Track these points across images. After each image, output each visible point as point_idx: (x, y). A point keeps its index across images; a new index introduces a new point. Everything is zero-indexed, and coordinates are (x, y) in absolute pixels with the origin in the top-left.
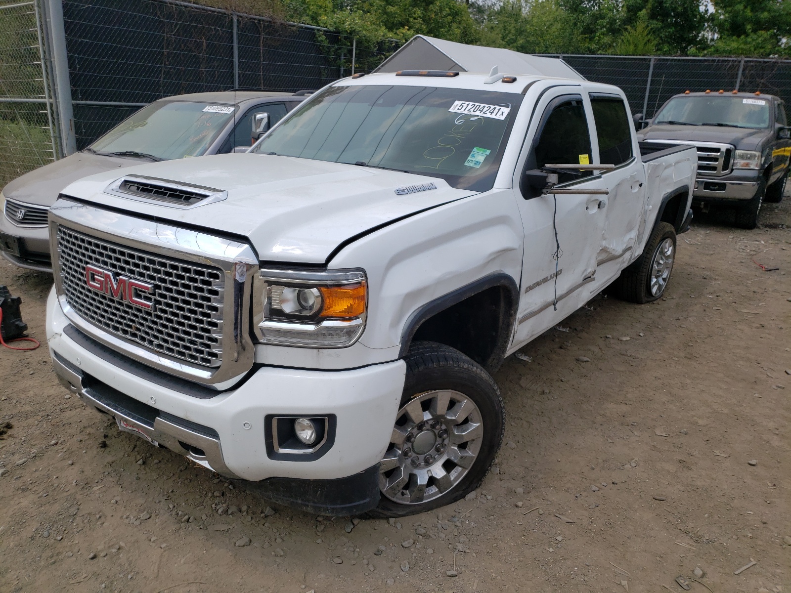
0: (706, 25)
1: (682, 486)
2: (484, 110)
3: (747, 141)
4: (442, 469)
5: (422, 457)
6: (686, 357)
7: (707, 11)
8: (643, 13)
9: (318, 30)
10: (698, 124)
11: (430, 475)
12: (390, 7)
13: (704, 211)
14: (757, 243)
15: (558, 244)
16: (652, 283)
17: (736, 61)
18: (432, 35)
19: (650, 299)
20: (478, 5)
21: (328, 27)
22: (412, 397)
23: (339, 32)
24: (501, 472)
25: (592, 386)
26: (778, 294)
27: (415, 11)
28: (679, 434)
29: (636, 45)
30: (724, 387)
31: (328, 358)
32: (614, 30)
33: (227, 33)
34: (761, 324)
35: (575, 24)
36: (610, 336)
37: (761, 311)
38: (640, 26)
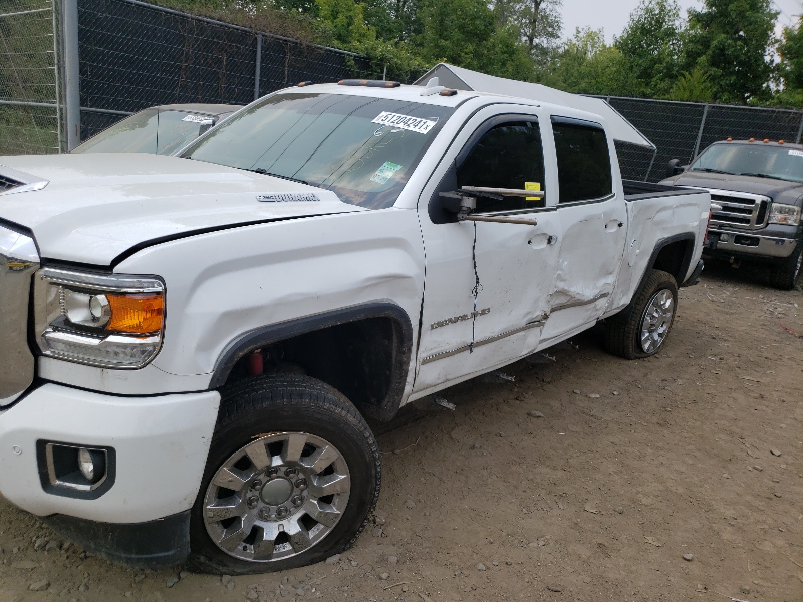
0: (771, 76)
1: (589, 577)
2: (408, 123)
3: (785, 194)
4: (297, 525)
5: (273, 509)
6: (658, 423)
7: (772, 61)
8: (702, 59)
9: (348, 55)
10: (737, 173)
11: (281, 530)
12: (443, 41)
13: (734, 266)
14: (790, 305)
15: (477, 279)
16: (643, 338)
17: (797, 113)
18: (483, 71)
19: (640, 356)
20: (542, 47)
21: (359, 52)
22: (253, 437)
23: (369, 58)
24: (383, 535)
25: (534, 445)
26: (794, 363)
27: (467, 46)
28: (612, 512)
29: (691, 91)
30: (690, 461)
31: (115, 380)
32: (670, 75)
33: (250, 52)
34: (761, 395)
35: (632, 67)
36: (578, 392)
37: (766, 380)
38: (697, 72)
